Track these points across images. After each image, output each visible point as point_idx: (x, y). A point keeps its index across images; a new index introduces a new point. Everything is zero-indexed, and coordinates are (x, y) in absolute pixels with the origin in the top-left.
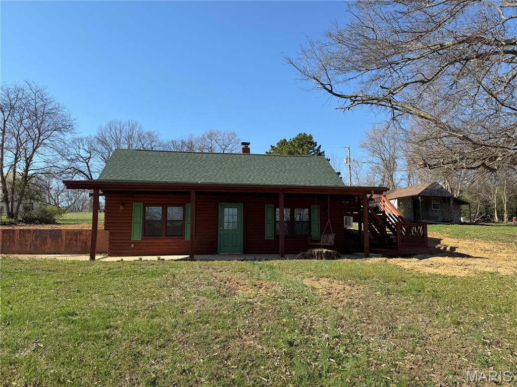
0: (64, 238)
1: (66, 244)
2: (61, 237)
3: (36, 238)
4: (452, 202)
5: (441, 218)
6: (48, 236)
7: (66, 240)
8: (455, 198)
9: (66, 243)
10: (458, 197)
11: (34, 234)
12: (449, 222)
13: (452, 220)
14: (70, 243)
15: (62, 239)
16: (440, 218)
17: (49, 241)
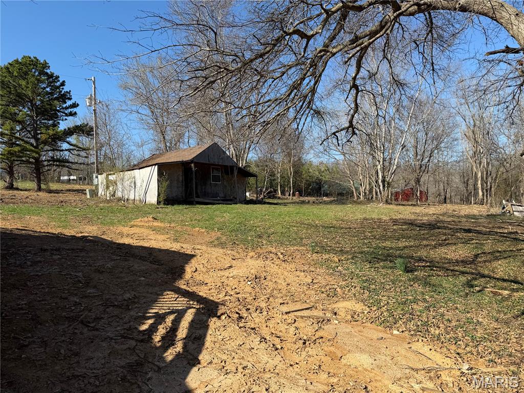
4: (236, 173)
5: (222, 195)
8: (240, 169)
10: (244, 168)
12: (231, 200)
13: (236, 199)
16: (220, 195)
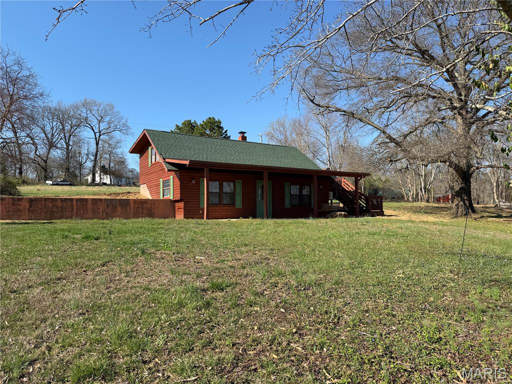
0: (132, 207)
1: (134, 212)
2: (129, 206)
3: (107, 206)
6: (118, 205)
7: (134, 209)
9: (134, 210)
11: (106, 203)
14: (137, 211)
15: (130, 208)
17: (119, 209)
